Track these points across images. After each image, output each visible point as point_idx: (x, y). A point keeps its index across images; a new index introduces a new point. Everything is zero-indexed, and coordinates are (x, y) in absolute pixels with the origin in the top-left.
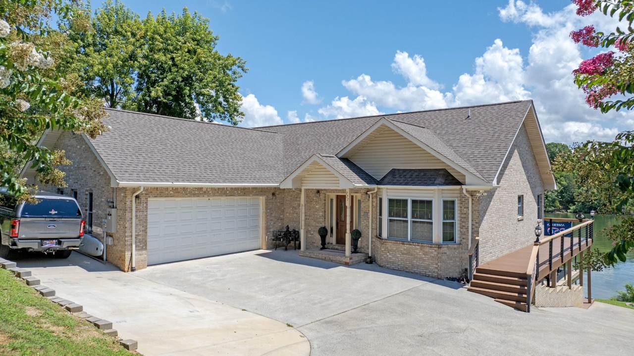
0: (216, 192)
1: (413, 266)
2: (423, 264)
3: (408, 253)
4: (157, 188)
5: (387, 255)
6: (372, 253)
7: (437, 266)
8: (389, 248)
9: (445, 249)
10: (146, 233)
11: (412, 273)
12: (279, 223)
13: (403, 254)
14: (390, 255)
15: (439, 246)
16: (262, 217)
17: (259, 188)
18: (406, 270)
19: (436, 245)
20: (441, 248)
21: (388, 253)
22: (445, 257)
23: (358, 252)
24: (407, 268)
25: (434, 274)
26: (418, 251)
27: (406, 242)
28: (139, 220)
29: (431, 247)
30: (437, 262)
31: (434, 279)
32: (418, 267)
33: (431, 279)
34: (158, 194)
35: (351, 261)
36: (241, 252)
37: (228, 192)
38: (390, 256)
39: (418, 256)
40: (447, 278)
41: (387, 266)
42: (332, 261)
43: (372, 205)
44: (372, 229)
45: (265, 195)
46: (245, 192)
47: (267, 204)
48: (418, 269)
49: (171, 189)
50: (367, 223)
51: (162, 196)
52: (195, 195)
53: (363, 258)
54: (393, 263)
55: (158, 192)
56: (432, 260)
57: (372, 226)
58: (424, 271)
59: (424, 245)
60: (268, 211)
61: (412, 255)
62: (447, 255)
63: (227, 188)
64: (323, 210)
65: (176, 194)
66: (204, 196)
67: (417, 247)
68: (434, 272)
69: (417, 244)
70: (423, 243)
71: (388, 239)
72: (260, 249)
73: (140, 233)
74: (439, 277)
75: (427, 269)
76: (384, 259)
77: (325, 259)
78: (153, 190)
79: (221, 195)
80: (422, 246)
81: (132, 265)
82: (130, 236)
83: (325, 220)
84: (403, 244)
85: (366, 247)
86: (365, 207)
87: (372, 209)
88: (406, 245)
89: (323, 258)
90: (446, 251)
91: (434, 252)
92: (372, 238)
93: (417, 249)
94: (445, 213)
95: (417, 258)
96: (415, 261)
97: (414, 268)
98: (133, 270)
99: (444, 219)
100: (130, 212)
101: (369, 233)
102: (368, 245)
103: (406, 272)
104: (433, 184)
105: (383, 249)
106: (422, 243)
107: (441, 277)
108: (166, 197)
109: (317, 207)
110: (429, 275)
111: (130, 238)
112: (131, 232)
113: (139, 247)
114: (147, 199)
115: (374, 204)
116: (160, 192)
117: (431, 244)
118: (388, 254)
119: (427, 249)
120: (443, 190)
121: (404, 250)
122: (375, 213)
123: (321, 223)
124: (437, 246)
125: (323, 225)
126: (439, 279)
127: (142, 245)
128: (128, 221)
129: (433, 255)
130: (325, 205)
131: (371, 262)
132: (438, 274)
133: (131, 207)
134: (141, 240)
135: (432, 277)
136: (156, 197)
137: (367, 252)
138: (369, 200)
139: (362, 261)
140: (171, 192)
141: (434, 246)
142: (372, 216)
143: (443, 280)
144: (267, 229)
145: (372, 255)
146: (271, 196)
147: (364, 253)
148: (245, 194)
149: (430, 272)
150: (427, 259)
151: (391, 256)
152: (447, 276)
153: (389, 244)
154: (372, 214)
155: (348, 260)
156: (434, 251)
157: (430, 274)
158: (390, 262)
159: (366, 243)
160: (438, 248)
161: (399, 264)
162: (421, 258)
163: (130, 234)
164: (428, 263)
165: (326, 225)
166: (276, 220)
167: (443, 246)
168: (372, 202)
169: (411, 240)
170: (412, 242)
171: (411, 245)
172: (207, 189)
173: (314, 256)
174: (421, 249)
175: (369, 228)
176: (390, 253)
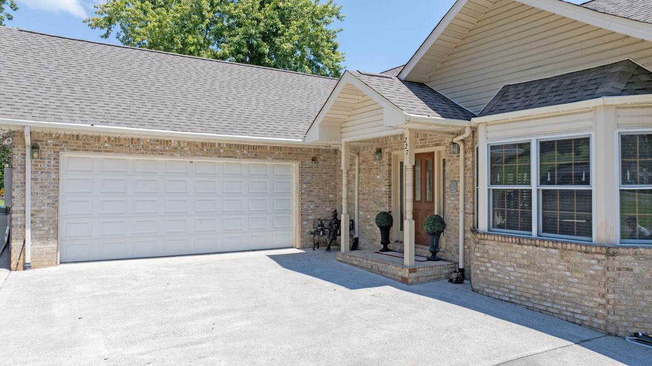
0: (197, 149)
1: (542, 295)
2: (566, 294)
3: (531, 265)
4: (78, 136)
5: (487, 268)
6: (464, 262)
7: (603, 301)
8: (491, 252)
9: (628, 258)
10: (57, 208)
11: (540, 311)
12: (326, 207)
13: (520, 266)
14: (492, 267)
15: (610, 251)
16: (296, 195)
17: (285, 148)
18: (527, 304)
19: (601, 246)
20: (614, 255)
21: (489, 262)
22: (625, 280)
23: (439, 260)
24: (528, 299)
25: (595, 320)
26: (554, 261)
27: (527, 238)
28: (41, 187)
29: (587, 252)
30: (603, 290)
31: (593, 334)
32: (554, 298)
33: (587, 335)
34: (79, 146)
35: (413, 275)
36: (254, 251)
37: (222, 151)
38: (492, 270)
39: (555, 272)
40: (636, 335)
41: (487, 290)
42: (381, 273)
43: (465, 166)
44: (465, 213)
45: (300, 160)
46: (256, 151)
47: (301, 175)
48: (553, 303)
49: (106, 139)
50: (456, 202)
51: (87, 150)
52: (154, 152)
53: (447, 271)
54: (499, 285)
55: (80, 143)
56: (591, 285)
57: (465, 208)
58: (572, 310)
59: (569, 246)
60: (304, 186)
61: (540, 269)
62: (635, 275)
63: (219, 144)
64: (387, 183)
65: (117, 148)
66: (172, 155)
67: (553, 251)
68: (596, 315)
69: (551, 244)
70: (567, 243)
71: (490, 232)
72: (292, 247)
73: (43, 208)
74: (612, 329)
75: (578, 305)
76: (481, 276)
77: (371, 270)
78: (69, 139)
79: (207, 155)
80: (566, 249)
81: (24, 259)
82: (21, 212)
83: (390, 201)
84: (520, 244)
85: (455, 249)
86: (452, 170)
87: (465, 174)
88: (526, 247)
89: (369, 267)
90: (629, 265)
91: (594, 265)
92: (465, 231)
93: (552, 256)
94: (625, 167)
95: (551, 276)
96: (547, 285)
97: (546, 301)
98: (26, 267)
99: (624, 181)
100: (21, 172)
101: (458, 222)
102: (457, 245)
103: (528, 308)
104: (593, 96)
105: (478, 254)
106: (562, 243)
107: (617, 331)
108: (95, 151)
109: (378, 177)
110: (583, 320)
111: (22, 215)
112: (24, 205)
113: (40, 230)
114: (58, 152)
115: (469, 163)
116: (84, 143)
117: (586, 245)
118: (488, 265)
119: (577, 258)
120: (618, 107)
121: (523, 257)
122: (471, 180)
123: (384, 206)
124: (604, 250)
125: (386, 209)
126: (610, 334)
127: (47, 228)
128: (17, 187)
129: (592, 272)
130: (390, 174)
131: (459, 281)
132: (607, 321)
133: (25, 165)
134: (45, 219)
135: (592, 328)
136: (75, 150)
137: (455, 260)
138: (458, 156)
139: (443, 276)
140: (106, 145)
141: (594, 250)
142: (465, 189)
143: (624, 338)
144: (303, 215)
145: (465, 266)
146: (308, 162)
147: (450, 261)
148: (256, 157)
149: (584, 314)
150: (576, 280)
151: (495, 270)
152: (634, 330)
153: (490, 242)
154: (465, 184)
155: (405, 273)
156: (594, 262)
157: (585, 318)
158: (493, 283)
159: (454, 242)
160: (608, 254)
161: (510, 289)
162: (561, 278)
163: (22, 208)
164: (579, 291)
165: (392, 209)
166: (319, 201)
167: (621, 250)
168: (465, 159)
169: (538, 235)
170: (540, 240)
171: (536, 246)
172: (179, 142)
173: (356, 263)
174: (562, 257)
175: (459, 213)
176: (492, 264)
